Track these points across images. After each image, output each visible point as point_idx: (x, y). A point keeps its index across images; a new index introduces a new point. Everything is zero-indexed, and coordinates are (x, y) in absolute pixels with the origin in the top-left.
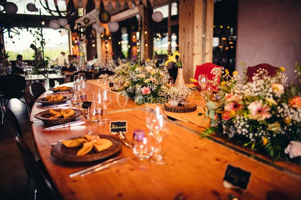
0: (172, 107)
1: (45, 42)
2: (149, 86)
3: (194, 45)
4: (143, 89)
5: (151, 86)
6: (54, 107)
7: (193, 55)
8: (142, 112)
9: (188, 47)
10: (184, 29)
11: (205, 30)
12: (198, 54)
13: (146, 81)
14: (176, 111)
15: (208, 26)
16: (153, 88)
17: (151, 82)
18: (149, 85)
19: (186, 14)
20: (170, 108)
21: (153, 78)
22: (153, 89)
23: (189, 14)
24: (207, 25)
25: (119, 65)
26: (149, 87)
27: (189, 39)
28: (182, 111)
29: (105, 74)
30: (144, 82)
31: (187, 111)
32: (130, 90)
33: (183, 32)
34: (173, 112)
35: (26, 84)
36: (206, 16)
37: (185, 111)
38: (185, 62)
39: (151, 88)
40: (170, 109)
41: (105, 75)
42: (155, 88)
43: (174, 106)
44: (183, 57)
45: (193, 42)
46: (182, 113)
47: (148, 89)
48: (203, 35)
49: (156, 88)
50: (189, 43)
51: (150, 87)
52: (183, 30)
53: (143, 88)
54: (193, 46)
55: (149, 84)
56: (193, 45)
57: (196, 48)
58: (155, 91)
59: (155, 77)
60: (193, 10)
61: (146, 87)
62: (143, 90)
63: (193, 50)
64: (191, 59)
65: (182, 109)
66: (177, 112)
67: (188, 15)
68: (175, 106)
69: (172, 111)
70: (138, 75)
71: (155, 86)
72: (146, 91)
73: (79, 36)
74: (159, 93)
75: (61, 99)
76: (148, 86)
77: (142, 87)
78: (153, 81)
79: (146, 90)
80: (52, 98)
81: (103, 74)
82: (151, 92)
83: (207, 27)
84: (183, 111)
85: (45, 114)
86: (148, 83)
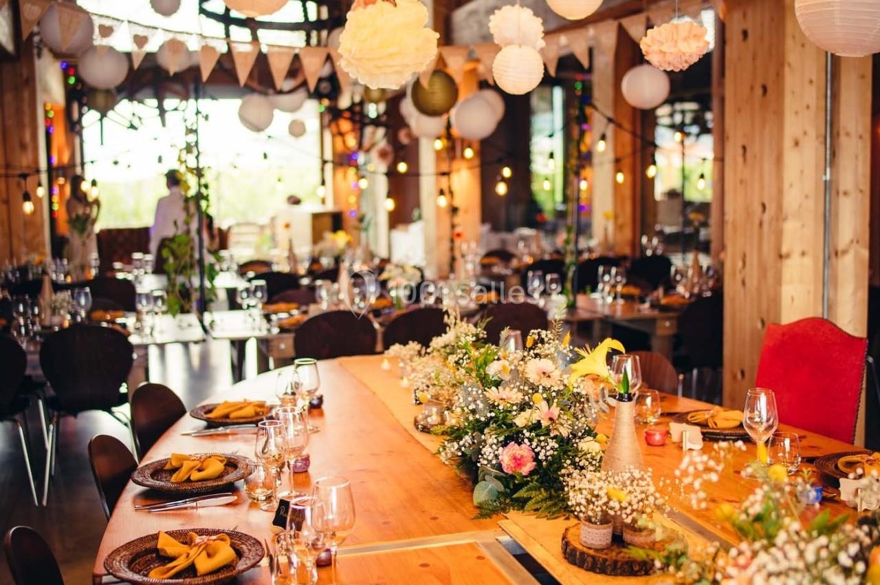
0: (585, 550)
1: (208, 195)
2: (531, 440)
3: (785, 219)
4: (505, 452)
5: (534, 444)
6: (186, 508)
7: (781, 256)
8: (480, 558)
9: (761, 224)
10: (744, 148)
11: (833, 154)
12: (803, 254)
13: (521, 420)
14: (599, 566)
15: (848, 134)
16: (543, 451)
17: (537, 426)
18: (528, 438)
19: (752, 88)
20: (578, 553)
21: (549, 408)
22: (541, 457)
23: (765, 89)
24: (842, 133)
25: (448, 328)
26: (529, 444)
27: (762, 188)
28: (619, 571)
29: (410, 342)
30: (514, 421)
31: (639, 571)
32: (463, 449)
33: (740, 159)
34: (587, 570)
35: (132, 360)
36: (835, 96)
37: (632, 569)
38: (747, 282)
39: (536, 450)
40: (578, 556)
41: (407, 347)
42: (551, 452)
43: (593, 547)
44: (740, 264)
45: (780, 207)
46: (620, 578)
47: (524, 450)
48: (825, 174)
49: (556, 453)
50: (764, 206)
51: (533, 446)
52: (740, 151)
53: (507, 449)
54: (777, 220)
55: (527, 434)
56: (780, 217)
57: (790, 227)
58: (550, 464)
59: (555, 404)
60: (779, 75)
61: (520, 444)
62: (506, 456)
63: (779, 234)
64: (770, 274)
65: (619, 564)
66: (603, 571)
67: (759, 91)
68: (599, 547)
69: (585, 567)
70: (493, 393)
71: (553, 444)
72: (518, 461)
73: (358, 135)
74: (563, 471)
75: (217, 474)
76: (526, 441)
77: (505, 444)
78: (545, 423)
79: (519, 457)
80: (184, 469)
81: (400, 343)
82: (535, 463)
83: (843, 139)
84: (624, 571)
85: (140, 552)
86: (525, 431)
